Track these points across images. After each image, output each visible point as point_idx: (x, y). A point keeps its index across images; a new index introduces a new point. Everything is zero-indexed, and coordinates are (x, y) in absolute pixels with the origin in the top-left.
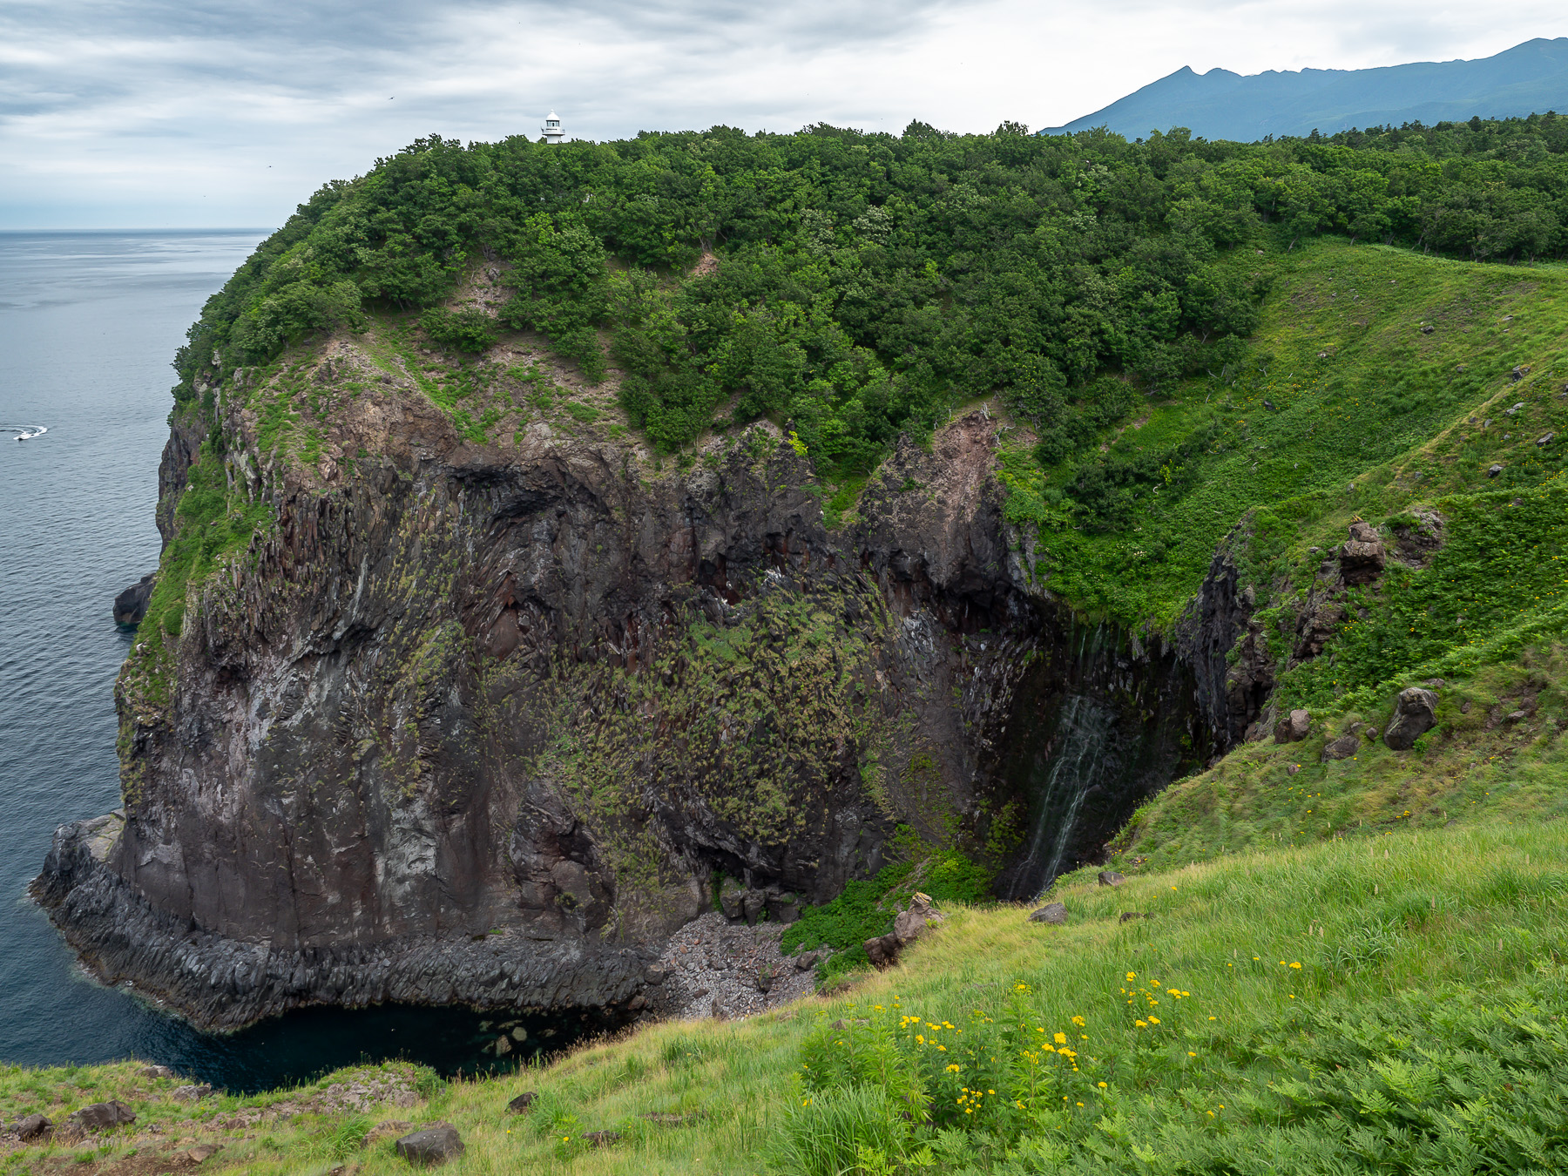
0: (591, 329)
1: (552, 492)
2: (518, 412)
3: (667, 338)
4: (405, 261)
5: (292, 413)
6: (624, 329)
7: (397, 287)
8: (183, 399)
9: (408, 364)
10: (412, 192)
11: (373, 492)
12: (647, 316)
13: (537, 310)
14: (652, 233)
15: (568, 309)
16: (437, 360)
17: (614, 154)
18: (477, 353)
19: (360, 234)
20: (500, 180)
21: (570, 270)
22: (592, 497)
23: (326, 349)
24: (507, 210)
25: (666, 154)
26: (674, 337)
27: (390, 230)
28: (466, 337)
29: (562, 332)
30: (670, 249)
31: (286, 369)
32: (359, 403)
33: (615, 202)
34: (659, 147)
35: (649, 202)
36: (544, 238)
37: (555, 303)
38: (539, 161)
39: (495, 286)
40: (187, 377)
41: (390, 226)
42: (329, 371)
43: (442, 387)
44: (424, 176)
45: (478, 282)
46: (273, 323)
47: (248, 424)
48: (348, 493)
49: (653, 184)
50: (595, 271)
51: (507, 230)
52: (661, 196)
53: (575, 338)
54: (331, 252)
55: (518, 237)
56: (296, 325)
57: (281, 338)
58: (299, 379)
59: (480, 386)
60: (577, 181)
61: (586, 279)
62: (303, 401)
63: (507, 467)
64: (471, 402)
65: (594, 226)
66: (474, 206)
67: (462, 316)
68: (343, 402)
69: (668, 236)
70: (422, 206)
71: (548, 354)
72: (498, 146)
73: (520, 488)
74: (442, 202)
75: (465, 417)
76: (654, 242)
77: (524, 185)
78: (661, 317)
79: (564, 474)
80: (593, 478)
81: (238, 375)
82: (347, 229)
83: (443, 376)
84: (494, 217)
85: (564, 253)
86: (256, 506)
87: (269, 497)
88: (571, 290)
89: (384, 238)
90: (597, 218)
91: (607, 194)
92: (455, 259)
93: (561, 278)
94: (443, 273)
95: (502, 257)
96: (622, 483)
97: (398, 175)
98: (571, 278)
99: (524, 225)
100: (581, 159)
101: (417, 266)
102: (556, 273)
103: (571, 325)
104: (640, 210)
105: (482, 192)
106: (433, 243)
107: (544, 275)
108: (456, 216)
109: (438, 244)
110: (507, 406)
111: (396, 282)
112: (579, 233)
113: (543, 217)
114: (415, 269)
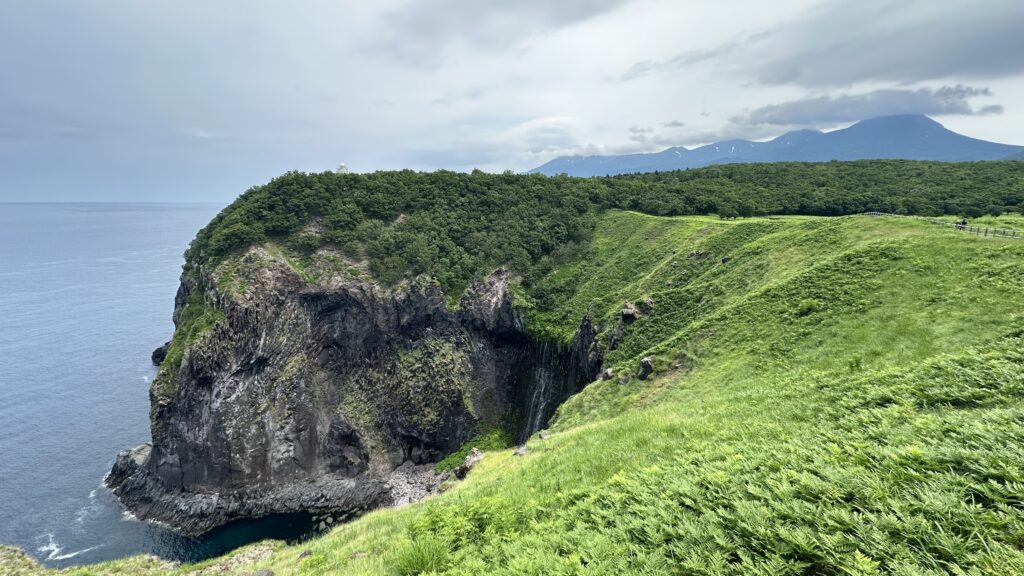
0: (357, 241)
1: (342, 302)
2: (328, 272)
3: (387, 244)
4: (283, 216)
5: (234, 274)
6: (370, 241)
7: (279, 226)
8: (186, 270)
9: (283, 255)
10: (285, 190)
11: (268, 304)
12: (379, 236)
13: (336, 234)
14: (381, 206)
15: (348, 234)
16: (296, 253)
17: (366, 178)
18: (312, 251)
19: (264, 206)
20: (321, 187)
21: (349, 219)
22: (359, 303)
23: (249, 250)
24: (324, 197)
25: (386, 179)
26: (390, 244)
27: (277, 204)
28: (308, 244)
29: (346, 242)
30: (388, 212)
31: (231, 257)
32: (263, 270)
33: (366, 195)
34: (383, 176)
35: (379, 195)
36: (339, 208)
37: (343, 232)
38: (337, 180)
39: (319, 225)
40: (188, 261)
42: (250, 258)
43: (297, 263)
44: (291, 184)
45: (313, 224)
46: (225, 240)
47: (214, 279)
48: (257, 305)
49: (381, 189)
50: (359, 220)
51: (324, 205)
52: (384, 193)
53: (351, 245)
54: (252, 212)
56: (236, 240)
57: (229, 245)
58: (237, 261)
59: (313, 263)
60: (352, 187)
61: (355, 223)
62: (238, 270)
63: (324, 293)
64: (309, 269)
65: (358, 203)
66: (311, 196)
67: (306, 237)
68: (256, 270)
69: (387, 207)
70: (290, 196)
71: (341, 251)
72: (321, 175)
73: (330, 301)
74: (298, 194)
75: (307, 275)
76: (382, 210)
77: (331, 188)
78: (384, 237)
79: (347, 295)
80: (359, 296)
81: (211, 259)
82: (259, 204)
83: (298, 259)
84: (319, 200)
85: (347, 213)
86: (217, 311)
87: (223, 308)
88: (350, 227)
89: (274, 207)
90: (359, 201)
91: (364, 192)
92: (303, 215)
93: (346, 222)
94: (299, 221)
95: (322, 215)
96: (370, 298)
97: (279, 184)
98: (349, 222)
99: (331, 203)
100: (353, 180)
102: (344, 221)
103: (349, 240)
104: (376, 198)
105: (314, 191)
106: (294, 209)
107: (339, 221)
108: (304, 199)
109: (297, 211)
110: (324, 270)
111: (279, 224)
112: (352, 206)
113: (339, 200)
114: (287, 219)
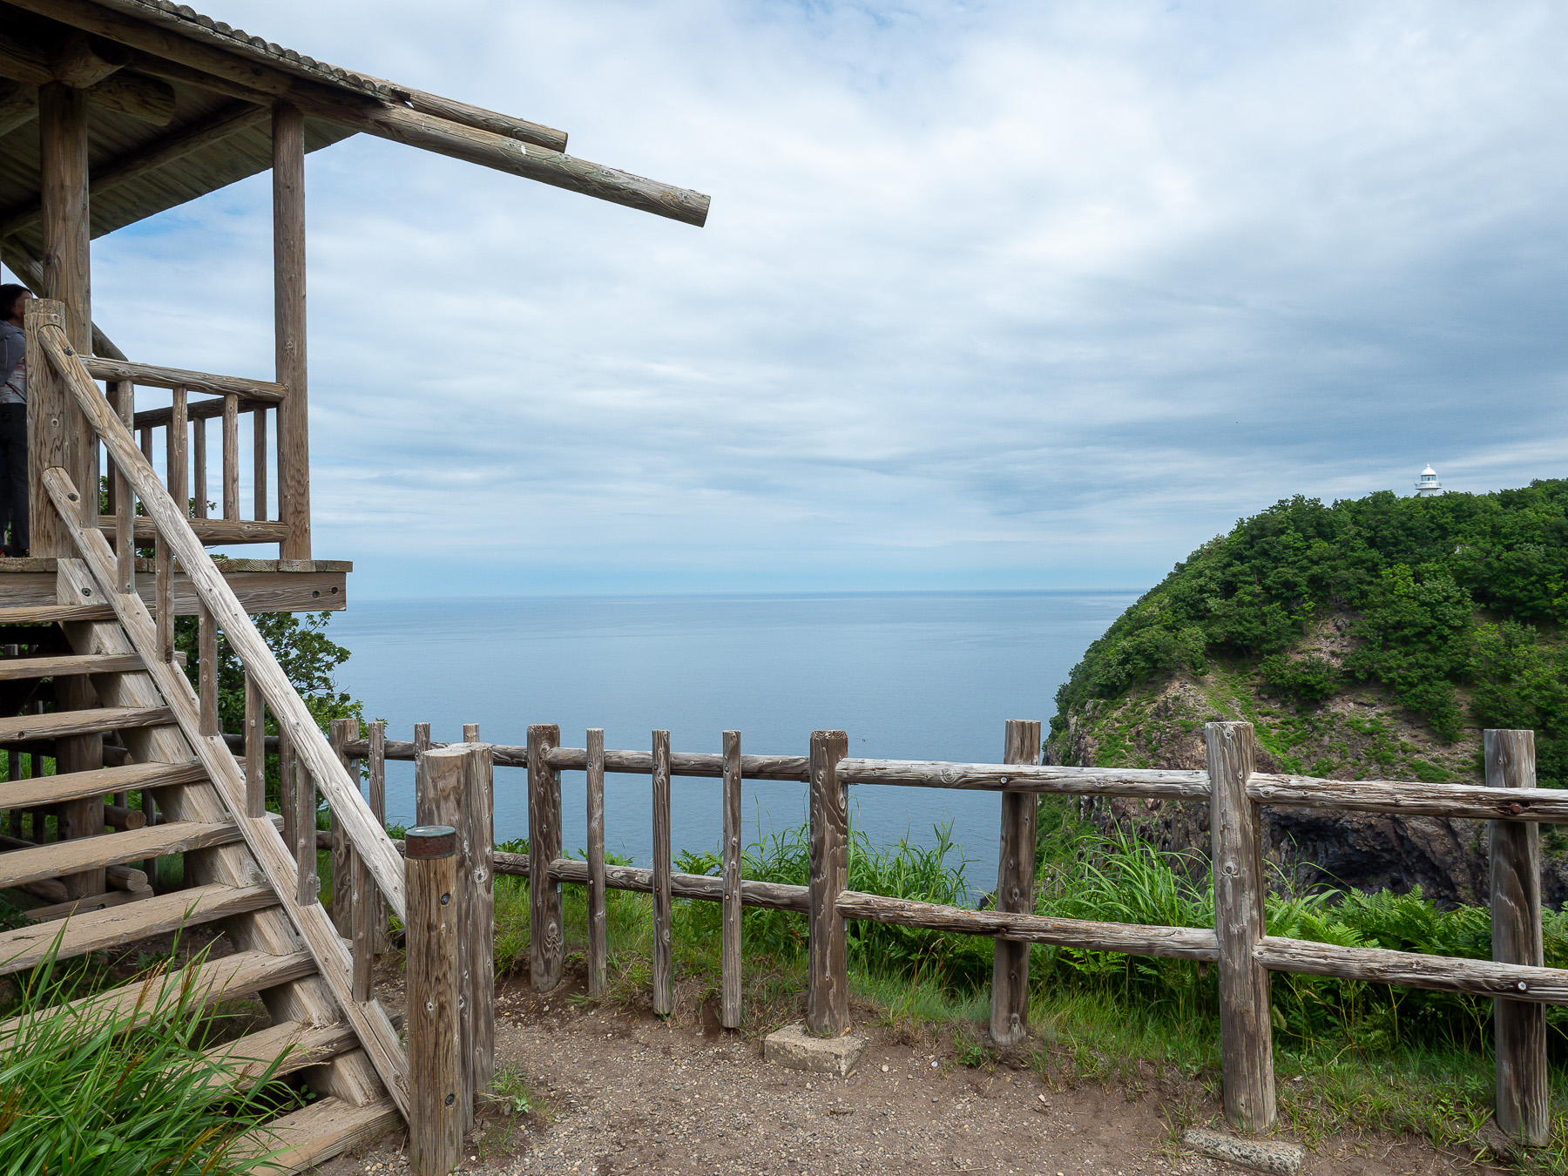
0: (1448, 683)
1: (1387, 856)
2: (1354, 765)
3: (1543, 698)
4: (1252, 610)
5: (1128, 743)
6: (1489, 686)
7: (1241, 634)
9: (1243, 707)
10: (1267, 547)
11: (1192, 826)
12: (1519, 673)
13: (1386, 661)
14: (1533, 583)
15: (1422, 661)
16: (1274, 707)
17: (1497, 506)
18: (1317, 702)
19: (1213, 586)
20: (1359, 534)
21: (1428, 621)
22: (1435, 869)
23: (1167, 688)
24: (1363, 562)
25: (1560, 501)
26: (1552, 698)
27: (1241, 582)
28: (1304, 685)
29: (1412, 685)
30: (1556, 602)
31: (1129, 704)
32: (1190, 739)
33: (1489, 553)
34: (1551, 496)
35: (1532, 552)
36: (1401, 589)
37: (1407, 655)
38: (1404, 514)
39: (1343, 636)
41: (1241, 578)
42: (1167, 709)
43: (1275, 732)
44: (1282, 532)
45: (1326, 631)
46: (1123, 662)
47: (1089, 749)
48: (1167, 825)
49: (1538, 532)
50: (1458, 623)
51: (1361, 581)
52: (1549, 544)
53: (1428, 692)
54: (1184, 601)
55: (1372, 588)
56: (1143, 664)
57: (1129, 675)
58: (1139, 713)
59: (1316, 735)
60: (1444, 532)
61: (1447, 631)
62: (1138, 733)
63: (1337, 821)
64: (1304, 750)
65: (1461, 578)
66: (1328, 559)
67: (1303, 664)
68: (1174, 737)
69: (1554, 587)
70: (1276, 560)
71: (1395, 708)
72: (1363, 502)
73: (1350, 846)
74: (1296, 555)
75: (1296, 764)
76: (1536, 593)
77: (1384, 538)
78: (1537, 674)
79: (1401, 839)
80: (1437, 846)
81: (1089, 706)
82: (1201, 581)
83: (1277, 721)
84: (1347, 569)
85: (1423, 604)
86: (1085, 825)
87: (1096, 818)
88: (1428, 642)
89: (1235, 589)
90: (1466, 570)
91: (1481, 544)
92: (1303, 609)
93: (1417, 630)
94: (1289, 622)
95: (1351, 609)
96: (1473, 857)
97: (1255, 532)
98: (1428, 630)
99: (1380, 576)
100: (1452, 510)
101: (1264, 615)
102: (1412, 624)
103: (1424, 678)
104: (1519, 560)
105: (1338, 545)
106: (1282, 593)
107: (1399, 626)
108: (1309, 568)
109: (1286, 594)
110: (1343, 756)
111: (1241, 629)
112: (1443, 585)
113: (1402, 568)
114: (1262, 618)
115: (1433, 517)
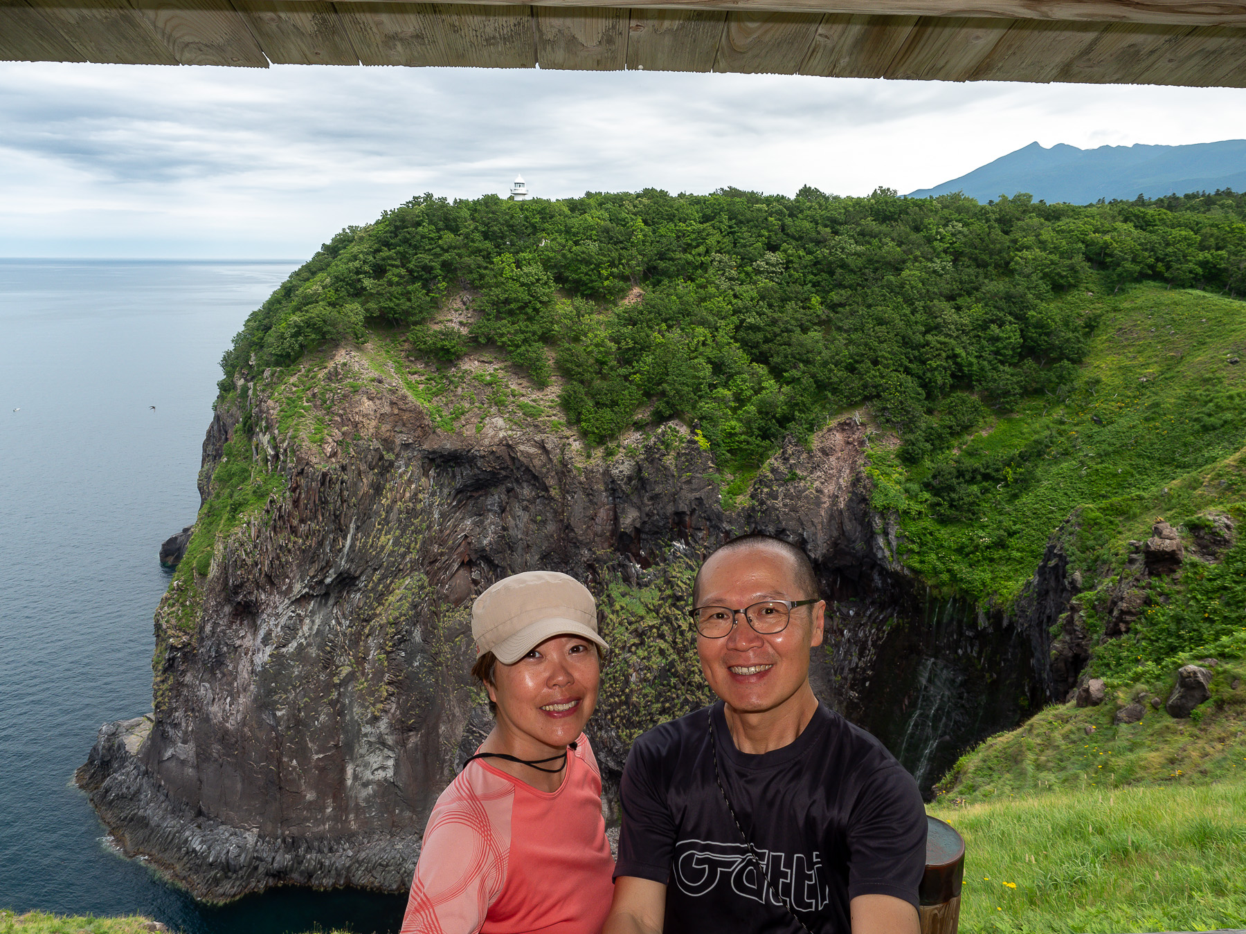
0: (540, 344)
1: (504, 473)
2: (480, 408)
3: (600, 352)
4: (400, 289)
5: (305, 404)
6: (567, 345)
7: (392, 308)
8: (225, 391)
9: (397, 368)
10: (408, 236)
11: (363, 467)
12: (585, 335)
13: (499, 328)
14: (592, 270)
15: (523, 328)
16: (420, 367)
17: (566, 209)
18: (451, 361)
19: (367, 268)
20: (476, 228)
21: (527, 298)
22: (535, 478)
23: (335, 355)
24: (480, 251)
25: (606, 209)
26: (606, 352)
27: (389, 265)
28: (442, 348)
29: (518, 346)
30: (606, 283)
31: (303, 370)
32: (357, 397)
33: (564, 246)
34: (601, 205)
35: (591, 246)
36: (507, 273)
37: (513, 323)
38: (507, 214)
39: (467, 309)
40: (229, 374)
41: (390, 262)
42: (337, 374)
43: (422, 387)
44: (418, 224)
45: (455, 306)
46: (296, 335)
47: (271, 411)
48: (344, 468)
49: (594, 232)
50: (545, 299)
51: (479, 267)
52: (601, 242)
53: (528, 351)
54: (344, 281)
55: (487, 272)
56: (313, 336)
57: (301, 346)
58: (312, 378)
59: (452, 387)
60: (535, 229)
61: (539, 305)
62: (314, 395)
63: (469, 451)
64: (444, 399)
65: (547, 264)
66: (455, 248)
67: (441, 332)
68: (345, 396)
69: (605, 273)
70: (416, 247)
71: (506, 364)
72: (476, 203)
73: (478, 468)
74: (431, 244)
75: (438, 411)
76: (594, 277)
77: (494, 232)
78: (596, 336)
79: (513, 459)
80: (537, 462)
81: (267, 373)
82: (357, 264)
83: (423, 378)
84: (469, 256)
85: (523, 285)
86: (273, 476)
87: (283, 469)
88: (526, 314)
89: (385, 271)
90: (549, 259)
91: (559, 240)
92: (438, 288)
93: (520, 304)
94: (428, 299)
95: (474, 288)
96: (559, 467)
97: (398, 224)
98: (526, 305)
99: (493, 263)
100: (539, 213)
101: (409, 293)
102: (516, 300)
103: (525, 341)
104: (583, 253)
105: (462, 237)
106: (422, 275)
107: (507, 302)
108: (441, 255)
109: (424, 276)
110: (472, 403)
111: (392, 305)
112: (535, 270)
113: (508, 257)
114: (407, 295)
115: (526, 217)
